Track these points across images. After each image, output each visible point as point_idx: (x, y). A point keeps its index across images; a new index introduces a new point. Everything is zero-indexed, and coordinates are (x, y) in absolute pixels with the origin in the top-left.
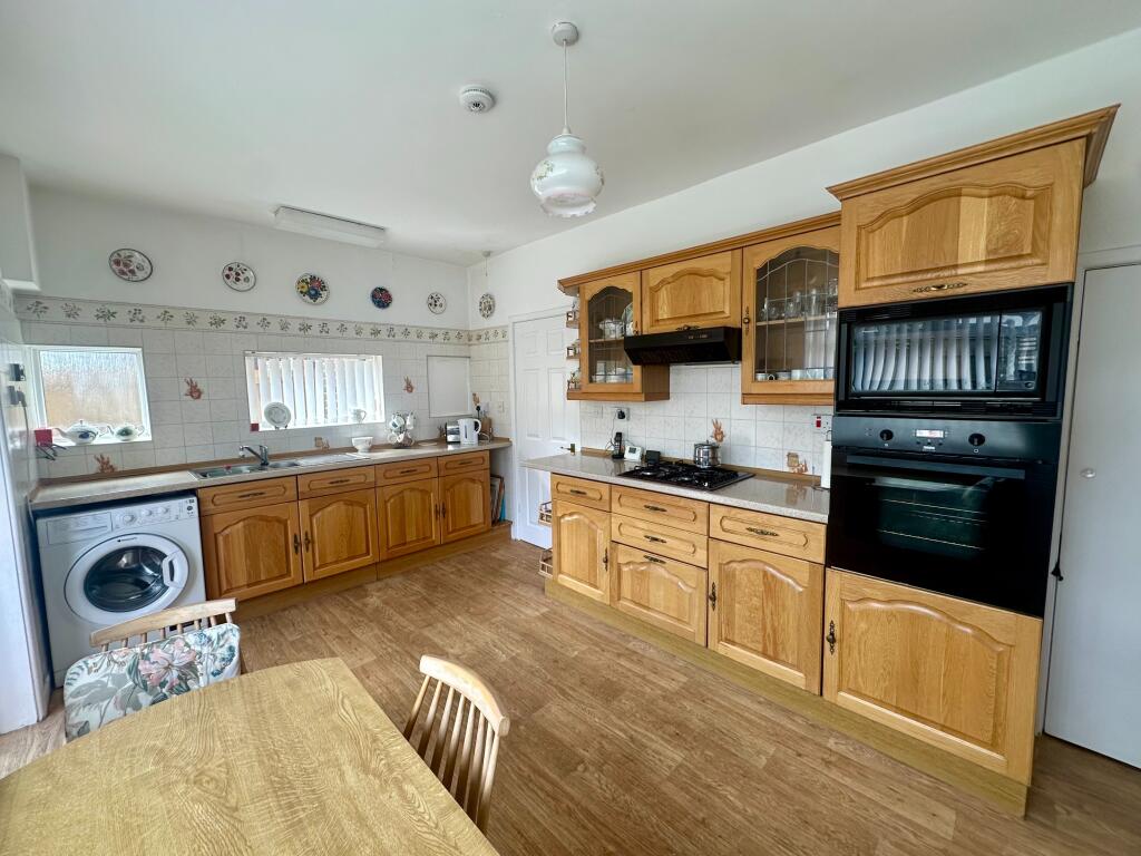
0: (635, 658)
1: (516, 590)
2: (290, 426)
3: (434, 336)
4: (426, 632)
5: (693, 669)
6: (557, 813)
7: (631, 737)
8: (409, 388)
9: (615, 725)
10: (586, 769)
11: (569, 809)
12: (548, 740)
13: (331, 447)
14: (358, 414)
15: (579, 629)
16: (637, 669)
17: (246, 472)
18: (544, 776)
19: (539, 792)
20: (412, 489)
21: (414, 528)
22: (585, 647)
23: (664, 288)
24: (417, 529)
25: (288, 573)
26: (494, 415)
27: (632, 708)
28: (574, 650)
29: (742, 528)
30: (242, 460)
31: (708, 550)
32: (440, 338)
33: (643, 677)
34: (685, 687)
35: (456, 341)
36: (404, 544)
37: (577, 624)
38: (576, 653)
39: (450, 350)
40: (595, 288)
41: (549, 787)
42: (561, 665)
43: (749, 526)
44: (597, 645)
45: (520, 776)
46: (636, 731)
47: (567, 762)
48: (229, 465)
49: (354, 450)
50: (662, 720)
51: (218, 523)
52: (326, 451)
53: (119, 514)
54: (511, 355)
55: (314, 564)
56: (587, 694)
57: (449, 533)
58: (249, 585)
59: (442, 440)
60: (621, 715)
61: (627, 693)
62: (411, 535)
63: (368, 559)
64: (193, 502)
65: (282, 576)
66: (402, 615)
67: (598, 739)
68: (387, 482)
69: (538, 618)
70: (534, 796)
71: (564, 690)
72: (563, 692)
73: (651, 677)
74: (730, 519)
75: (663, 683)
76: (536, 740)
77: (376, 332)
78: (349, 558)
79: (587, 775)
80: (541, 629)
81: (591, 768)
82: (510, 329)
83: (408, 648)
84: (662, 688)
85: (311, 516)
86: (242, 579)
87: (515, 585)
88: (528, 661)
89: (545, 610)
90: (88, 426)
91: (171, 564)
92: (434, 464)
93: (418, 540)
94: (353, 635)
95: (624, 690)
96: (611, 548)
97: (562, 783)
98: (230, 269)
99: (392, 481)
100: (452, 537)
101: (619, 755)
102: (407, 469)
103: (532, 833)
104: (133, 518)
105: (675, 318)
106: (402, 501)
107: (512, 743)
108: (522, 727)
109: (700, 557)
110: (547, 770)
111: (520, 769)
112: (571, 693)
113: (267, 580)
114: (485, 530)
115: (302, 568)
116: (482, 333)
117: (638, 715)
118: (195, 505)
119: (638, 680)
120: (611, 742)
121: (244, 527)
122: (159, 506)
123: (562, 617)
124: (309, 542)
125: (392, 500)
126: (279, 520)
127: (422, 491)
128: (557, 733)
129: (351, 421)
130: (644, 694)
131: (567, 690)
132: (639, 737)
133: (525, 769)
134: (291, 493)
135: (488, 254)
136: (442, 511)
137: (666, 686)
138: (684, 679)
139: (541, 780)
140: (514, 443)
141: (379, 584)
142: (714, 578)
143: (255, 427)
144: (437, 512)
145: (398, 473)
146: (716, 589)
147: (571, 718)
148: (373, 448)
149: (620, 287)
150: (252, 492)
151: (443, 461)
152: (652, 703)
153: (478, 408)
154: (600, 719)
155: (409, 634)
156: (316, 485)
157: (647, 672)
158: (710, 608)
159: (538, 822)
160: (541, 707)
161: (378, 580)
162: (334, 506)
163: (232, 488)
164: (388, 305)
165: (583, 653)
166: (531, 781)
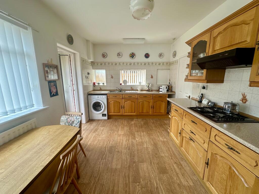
0: (180, 167)
1: (162, 132)
2: (127, 84)
3: (160, 64)
4: (136, 133)
5: (199, 183)
6: (124, 189)
7: (157, 187)
8: (152, 77)
9: (156, 181)
10: (138, 185)
11: (127, 191)
12: (137, 171)
13: (134, 89)
14: (140, 83)
15: (170, 149)
16: (178, 170)
17: (117, 92)
18: (129, 178)
19: (125, 181)
20: (146, 101)
21: (145, 110)
22: (167, 155)
23: (219, 36)
24: (146, 110)
25: (120, 112)
26: (173, 85)
27: (165, 180)
28: (163, 154)
29: (223, 142)
30: (116, 90)
31: (208, 145)
32: (161, 64)
33: (177, 174)
34: (190, 187)
35: (166, 65)
36: (143, 113)
37: (171, 148)
38: (163, 155)
39: (164, 67)
40: (195, 43)
41: (127, 182)
42: (157, 156)
43: (226, 143)
44: (171, 156)
45: (125, 175)
46: (160, 186)
47: (136, 180)
48: (114, 91)
49: (137, 90)
50: (171, 190)
51: (109, 101)
52: (133, 90)
53: (97, 96)
54: (178, 68)
55: (124, 112)
56: (156, 167)
57: (154, 113)
58: (114, 113)
59: (158, 91)
60: (160, 179)
61: (168, 175)
62: (145, 111)
63: (135, 114)
64: (106, 96)
65: (119, 113)
66: (135, 127)
67: (148, 180)
68: (140, 98)
69: (162, 141)
70: (123, 181)
71: (151, 162)
72: (151, 163)
73: (180, 176)
74: (219, 137)
75: (182, 180)
76: (135, 169)
77: (145, 64)
78: (131, 113)
79: (138, 187)
80: (160, 144)
81: (140, 186)
82: (179, 61)
83: (130, 135)
84: (180, 181)
85: (124, 102)
86: (113, 112)
87: (163, 131)
88: (150, 150)
89: (165, 140)
90: (99, 82)
91: (102, 105)
92: (152, 96)
93: (146, 113)
94: (124, 128)
95: (167, 173)
96: (182, 130)
97: (131, 184)
98: (118, 54)
99: (141, 98)
100: (155, 114)
101: (150, 189)
102: (145, 96)
103: (116, 189)
104: (98, 97)
105: (222, 48)
106: (143, 103)
107: (130, 166)
108: (135, 164)
109: (206, 146)
110: (131, 178)
111: (126, 173)
112: (153, 164)
113: (116, 113)
114: (164, 115)
115: (122, 112)
116: (173, 62)
117: (165, 183)
118: (106, 97)
119: (175, 173)
120: (151, 184)
121: (113, 102)
122: (101, 96)
123: (168, 144)
124: (124, 107)
125: (141, 102)
126: (119, 102)
127: (148, 102)
128: (140, 171)
129: (139, 84)
130: (173, 178)
131: (152, 163)
132: (160, 189)
133: (127, 174)
134: (121, 97)
135: (174, 39)
136: (153, 107)
137: (182, 182)
138: (192, 184)
139: (128, 179)
140: (176, 93)
141: (137, 120)
142: (209, 156)
143: (121, 84)
144: (151, 107)
145: (143, 97)
146: (209, 161)
147: (147, 170)
148: (142, 90)
149: (204, 40)
150: (115, 96)
151: (154, 95)
152: (173, 183)
153: (169, 83)
154: (154, 176)
155: (132, 132)
156: (126, 96)
157: (180, 173)
158: (206, 167)
159: (119, 187)
160: (143, 163)
161: (137, 119)
162: (129, 101)
163: (112, 95)
164: (148, 57)
165: (165, 156)
166: (125, 177)
